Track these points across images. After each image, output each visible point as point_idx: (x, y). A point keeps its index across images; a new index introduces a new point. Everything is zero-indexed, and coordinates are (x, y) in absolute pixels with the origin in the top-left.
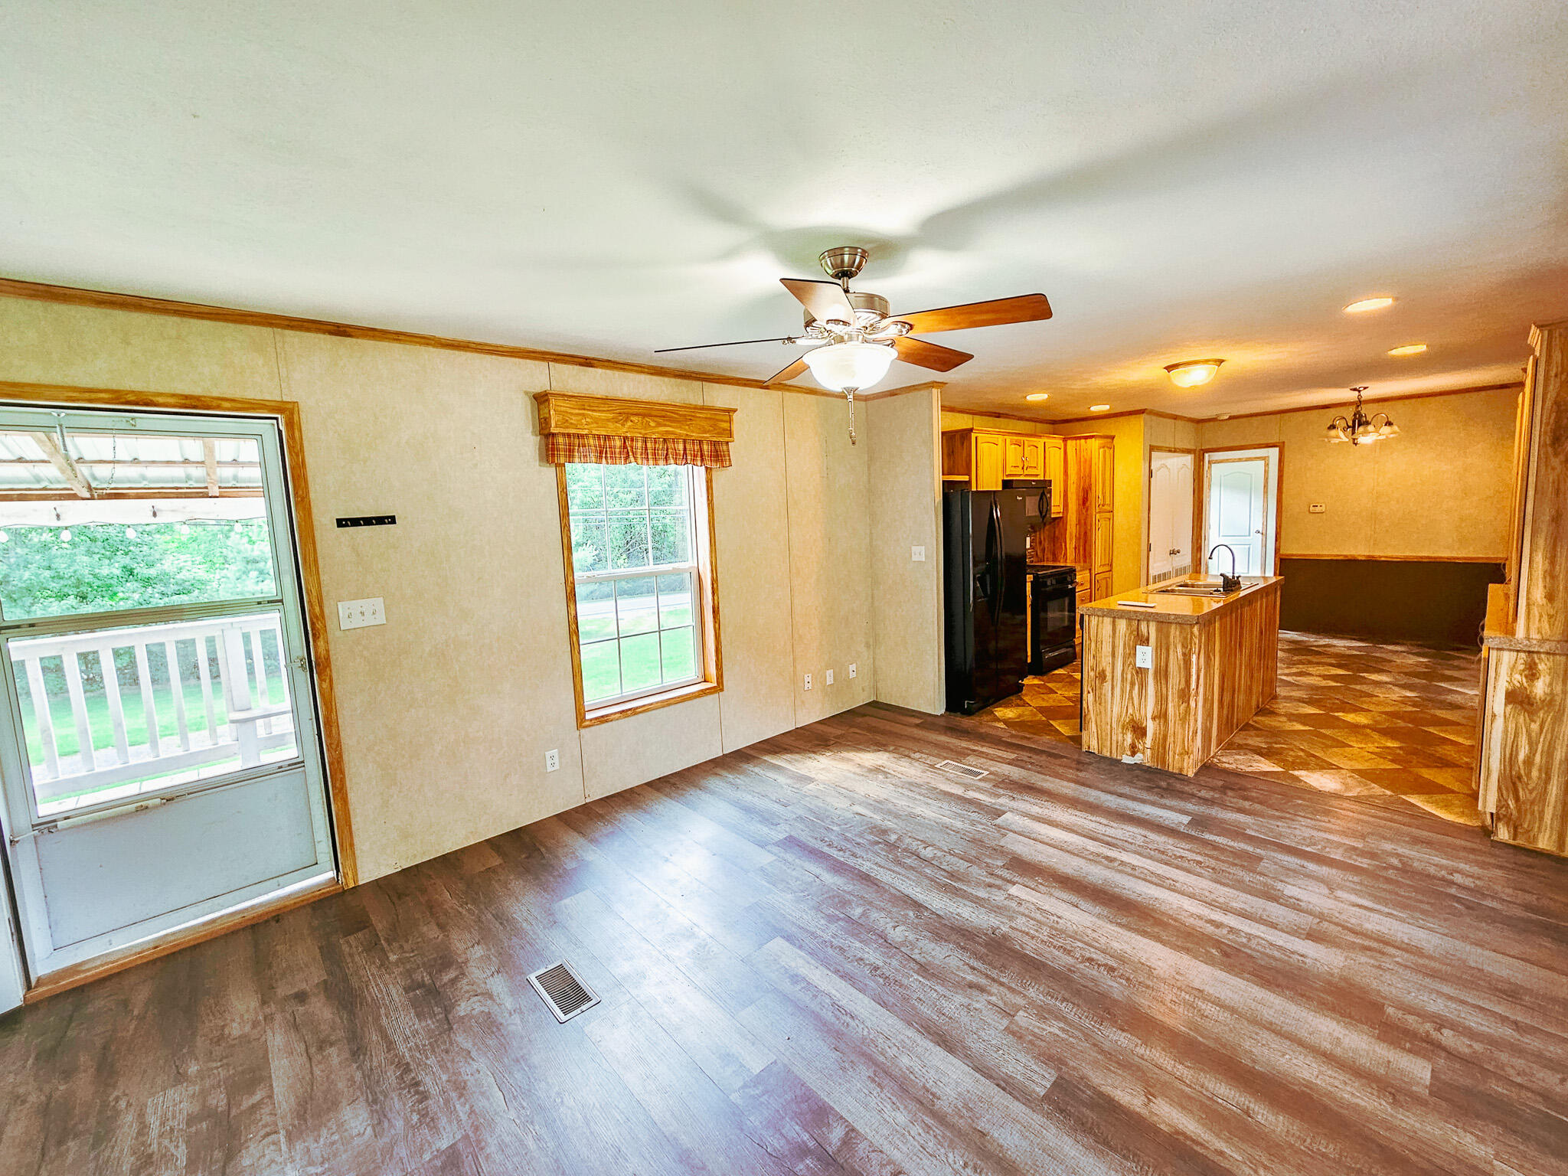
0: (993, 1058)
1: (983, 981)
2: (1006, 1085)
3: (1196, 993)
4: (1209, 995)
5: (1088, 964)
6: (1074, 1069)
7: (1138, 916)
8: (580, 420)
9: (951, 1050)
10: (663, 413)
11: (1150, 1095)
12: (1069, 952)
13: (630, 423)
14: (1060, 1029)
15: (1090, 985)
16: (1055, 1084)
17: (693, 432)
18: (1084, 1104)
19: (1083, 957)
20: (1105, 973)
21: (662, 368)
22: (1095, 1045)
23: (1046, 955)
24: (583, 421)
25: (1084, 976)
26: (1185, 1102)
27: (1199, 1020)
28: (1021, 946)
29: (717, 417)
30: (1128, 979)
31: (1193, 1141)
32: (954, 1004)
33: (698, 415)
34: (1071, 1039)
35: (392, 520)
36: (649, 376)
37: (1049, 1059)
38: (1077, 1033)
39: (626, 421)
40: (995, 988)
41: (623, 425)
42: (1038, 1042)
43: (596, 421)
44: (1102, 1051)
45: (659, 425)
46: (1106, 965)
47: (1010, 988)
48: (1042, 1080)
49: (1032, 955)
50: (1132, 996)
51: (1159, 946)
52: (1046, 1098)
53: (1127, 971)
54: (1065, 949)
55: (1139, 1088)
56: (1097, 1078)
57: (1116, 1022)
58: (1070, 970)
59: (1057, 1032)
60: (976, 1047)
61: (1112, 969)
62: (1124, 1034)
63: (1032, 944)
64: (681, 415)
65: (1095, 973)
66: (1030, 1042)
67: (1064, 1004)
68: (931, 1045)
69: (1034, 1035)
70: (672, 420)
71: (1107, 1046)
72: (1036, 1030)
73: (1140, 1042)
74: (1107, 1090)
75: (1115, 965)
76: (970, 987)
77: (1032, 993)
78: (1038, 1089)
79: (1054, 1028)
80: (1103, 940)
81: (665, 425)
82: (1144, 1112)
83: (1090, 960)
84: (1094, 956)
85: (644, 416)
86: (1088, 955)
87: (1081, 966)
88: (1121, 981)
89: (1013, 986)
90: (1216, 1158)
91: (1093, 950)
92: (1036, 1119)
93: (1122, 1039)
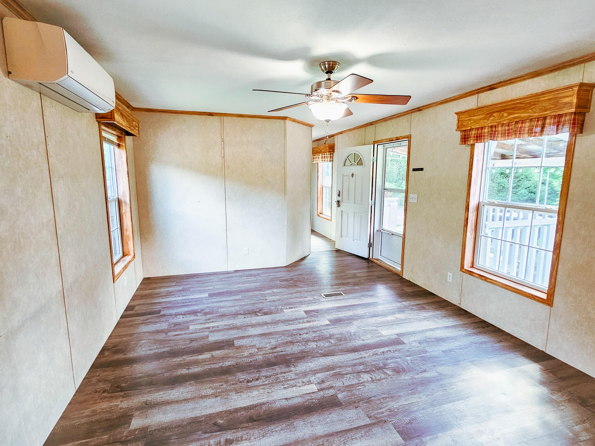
0: (251, 339)
1: (275, 351)
2: (243, 337)
3: (218, 395)
4: (212, 398)
5: (256, 377)
6: (233, 349)
7: (261, 416)
8: (468, 123)
9: (260, 334)
10: (514, 106)
11: (213, 356)
12: (266, 377)
13: (492, 118)
14: (244, 355)
15: (249, 371)
16: (234, 344)
17: (535, 113)
18: (225, 345)
19: (260, 379)
20: (249, 379)
21: (536, 71)
22: (233, 357)
23: (271, 370)
24: (470, 123)
25: (253, 372)
26: (204, 361)
27: (211, 385)
28: (280, 367)
29: (560, 96)
30: (241, 382)
31: (199, 355)
32: (273, 342)
33: (542, 99)
34: (239, 354)
35: (422, 169)
36: (531, 80)
37: (240, 347)
38: (240, 356)
39: (490, 117)
40: (270, 351)
41: (488, 120)
42: (246, 348)
43: (475, 121)
44: (230, 357)
45: (510, 114)
46: (251, 382)
47: (267, 354)
48: (237, 343)
49: (274, 367)
50: (235, 377)
51: (242, 406)
52: (233, 341)
53: (244, 385)
54: (268, 377)
55: (215, 356)
56: (226, 351)
57: (233, 366)
58: (259, 371)
59: (244, 353)
60: (256, 338)
61: (248, 381)
62: (228, 365)
63: (279, 371)
64: (526, 104)
65: (252, 376)
66: (247, 347)
67: (250, 361)
68: (265, 332)
69: (248, 349)
70: (520, 109)
71: (230, 359)
72: (249, 350)
73: (223, 366)
74: (222, 351)
75: (249, 384)
76: (275, 347)
77: (261, 357)
78: (236, 341)
79: (246, 354)
80: (262, 391)
81: (514, 114)
82: (211, 353)
83: (257, 380)
84: (257, 382)
85: (500, 111)
86: (260, 381)
87: (258, 375)
88: (242, 380)
89: (267, 355)
90: (192, 355)
91: (261, 384)
92: (231, 337)
93: (228, 363)
